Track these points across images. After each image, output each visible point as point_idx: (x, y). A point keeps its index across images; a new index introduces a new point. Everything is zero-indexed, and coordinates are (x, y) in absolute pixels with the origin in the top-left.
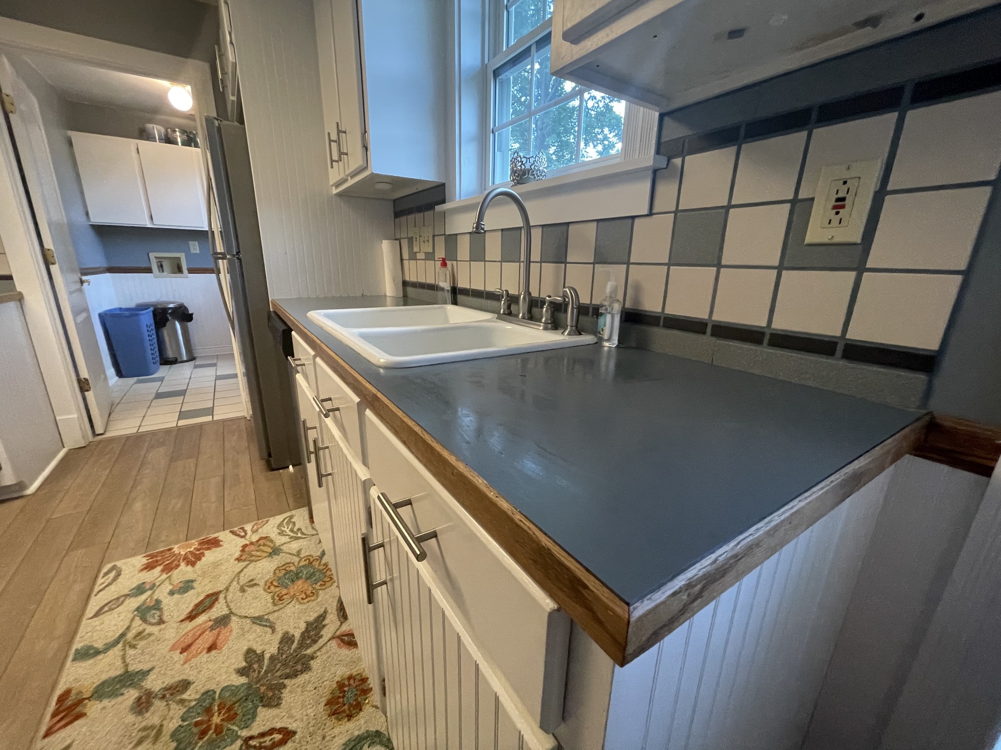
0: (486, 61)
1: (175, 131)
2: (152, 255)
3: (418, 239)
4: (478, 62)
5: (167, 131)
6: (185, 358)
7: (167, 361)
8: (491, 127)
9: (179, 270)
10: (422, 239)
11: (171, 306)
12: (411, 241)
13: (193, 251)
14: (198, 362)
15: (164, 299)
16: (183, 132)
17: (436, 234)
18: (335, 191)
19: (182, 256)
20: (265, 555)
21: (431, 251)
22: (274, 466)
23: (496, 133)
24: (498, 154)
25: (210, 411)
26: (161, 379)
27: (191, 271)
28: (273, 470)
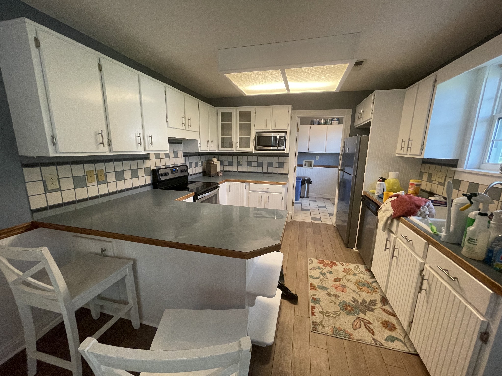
0: (494, 114)
1: (322, 120)
2: (304, 161)
3: (435, 176)
4: (490, 114)
5: (319, 120)
6: (306, 197)
7: (302, 197)
8: (492, 139)
9: (311, 166)
10: (438, 176)
11: (306, 178)
12: (430, 176)
13: (316, 160)
14: (310, 199)
15: (304, 176)
16: (324, 119)
17: (447, 176)
18: (397, 155)
19: (313, 161)
20: (352, 274)
21: (443, 182)
22: (348, 247)
23: (495, 142)
24: (494, 150)
25: (320, 219)
26: (301, 203)
27: (314, 166)
28: (347, 248)
